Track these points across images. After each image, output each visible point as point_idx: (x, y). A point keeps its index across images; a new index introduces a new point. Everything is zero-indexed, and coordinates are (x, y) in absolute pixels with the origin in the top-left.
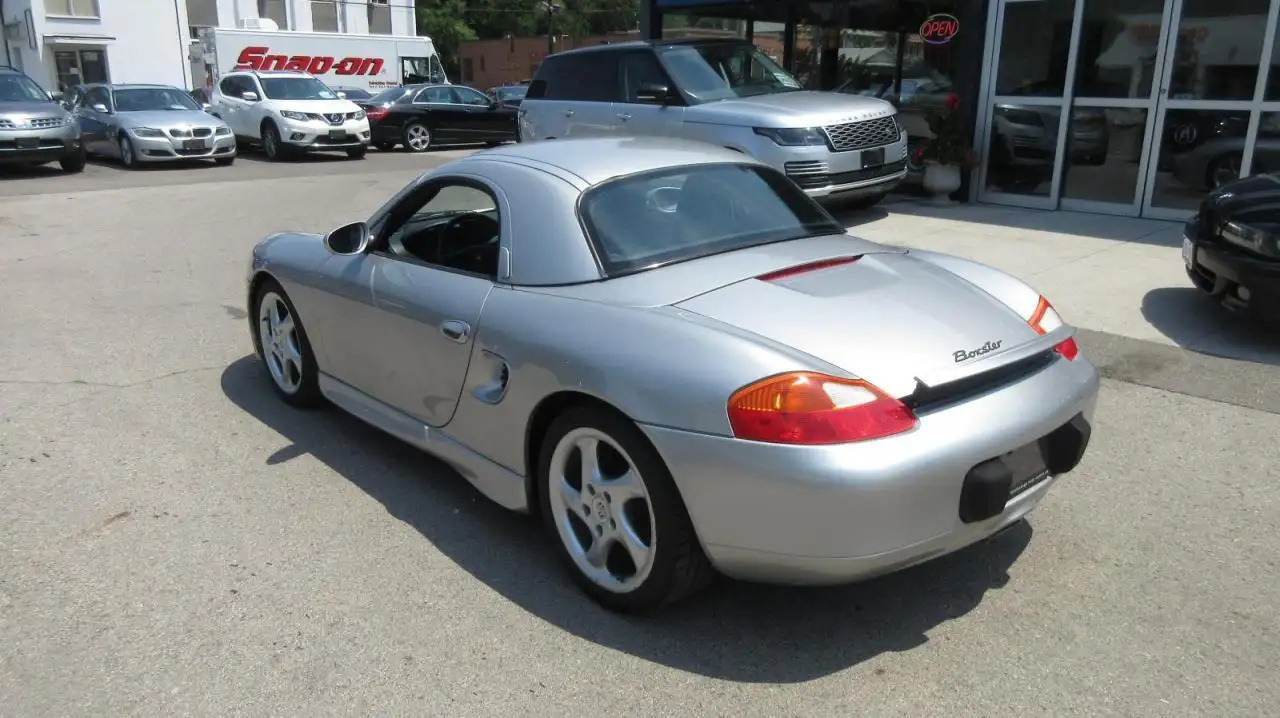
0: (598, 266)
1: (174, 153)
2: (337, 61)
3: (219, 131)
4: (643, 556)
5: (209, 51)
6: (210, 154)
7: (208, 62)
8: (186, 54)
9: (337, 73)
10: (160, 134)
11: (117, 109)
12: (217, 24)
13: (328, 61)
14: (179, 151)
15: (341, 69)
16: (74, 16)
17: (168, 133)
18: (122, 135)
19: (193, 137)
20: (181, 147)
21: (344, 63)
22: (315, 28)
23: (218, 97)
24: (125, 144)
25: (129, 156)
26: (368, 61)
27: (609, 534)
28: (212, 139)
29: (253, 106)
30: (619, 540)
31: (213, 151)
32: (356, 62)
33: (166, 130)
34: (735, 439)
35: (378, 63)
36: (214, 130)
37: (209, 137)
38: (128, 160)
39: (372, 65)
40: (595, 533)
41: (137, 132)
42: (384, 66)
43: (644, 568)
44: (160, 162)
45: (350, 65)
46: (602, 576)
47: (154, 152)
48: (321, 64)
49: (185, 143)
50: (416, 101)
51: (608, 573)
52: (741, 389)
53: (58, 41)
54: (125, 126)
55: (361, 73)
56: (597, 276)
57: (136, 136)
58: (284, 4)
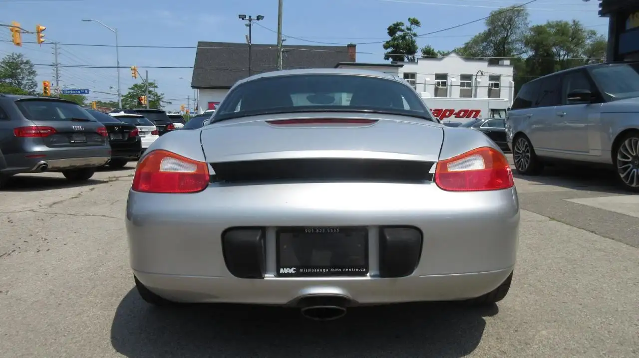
2: (456, 111)
9: (456, 117)
13: (451, 112)
15: (458, 115)
21: (460, 112)
22: (460, 97)
26: (473, 111)
32: (466, 111)
35: (478, 112)
39: (474, 113)
42: (480, 114)
45: (463, 113)
48: (448, 112)
50: (482, 126)
55: (468, 117)
58: (447, 89)
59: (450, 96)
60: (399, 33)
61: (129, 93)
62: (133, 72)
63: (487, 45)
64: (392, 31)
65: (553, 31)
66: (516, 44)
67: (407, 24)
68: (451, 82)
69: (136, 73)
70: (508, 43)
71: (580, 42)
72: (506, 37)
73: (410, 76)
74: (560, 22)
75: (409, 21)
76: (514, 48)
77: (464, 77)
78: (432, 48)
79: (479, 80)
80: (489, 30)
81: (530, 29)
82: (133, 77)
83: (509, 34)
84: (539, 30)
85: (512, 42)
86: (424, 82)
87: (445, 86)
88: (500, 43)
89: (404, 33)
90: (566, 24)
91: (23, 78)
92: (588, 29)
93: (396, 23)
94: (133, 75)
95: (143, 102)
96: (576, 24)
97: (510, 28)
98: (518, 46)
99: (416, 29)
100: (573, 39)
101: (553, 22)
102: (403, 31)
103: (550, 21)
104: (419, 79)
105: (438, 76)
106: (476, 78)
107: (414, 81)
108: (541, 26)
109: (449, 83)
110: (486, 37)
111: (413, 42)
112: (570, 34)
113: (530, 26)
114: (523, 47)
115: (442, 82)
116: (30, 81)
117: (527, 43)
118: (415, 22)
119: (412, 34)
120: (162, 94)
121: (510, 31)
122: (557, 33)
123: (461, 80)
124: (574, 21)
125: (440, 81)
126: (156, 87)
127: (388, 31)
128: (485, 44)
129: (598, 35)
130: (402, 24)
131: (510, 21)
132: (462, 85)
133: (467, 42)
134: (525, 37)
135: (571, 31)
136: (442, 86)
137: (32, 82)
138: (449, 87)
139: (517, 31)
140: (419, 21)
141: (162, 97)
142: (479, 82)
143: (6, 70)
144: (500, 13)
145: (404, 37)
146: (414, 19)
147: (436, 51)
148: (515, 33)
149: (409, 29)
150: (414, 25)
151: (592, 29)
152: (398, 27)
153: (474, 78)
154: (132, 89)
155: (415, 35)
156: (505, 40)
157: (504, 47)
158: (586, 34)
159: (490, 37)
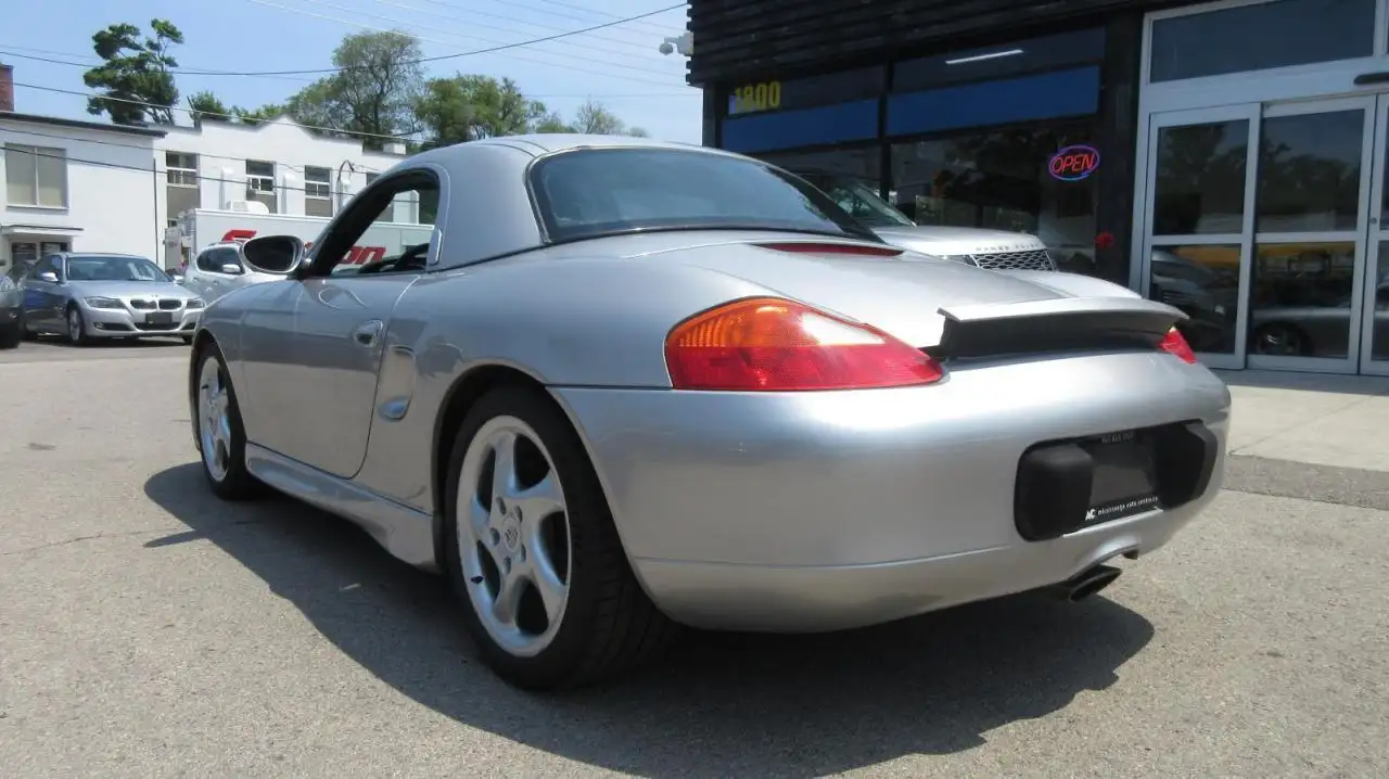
0: (541, 229)
1: (133, 326)
3: (191, 304)
4: (555, 597)
5: (188, 233)
6: (177, 330)
7: (185, 245)
8: (161, 238)
10: (120, 305)
11: (68, 278)
12: (199, 206)
14: (139, 325)
16: (39, 205)
17: (128, 304)
18: (73, 305)
19: (158, 310)
20: (143, 320)
22: (307, 214)
23: (195, 272)
24: (74, 318)
25: (78, 331)
27: (519, 569)
28: (182, 312)
29: (232, 281)
30: (530, 578)
31: (180, 327)
33: (126, 301)
34: (674, 391)
36: (184, 303)
37: (178, 309)
38: (76, 336)
40: (502, 569)
41: (90, 302)
43: (555, 621)
44: (117, 338)
46: (510, 637)
47: (108, 326)
49: (147, 316)
51: (517, 630)
52: (688, 319)
53: (17, 231)
54: (76, 296)
56: (537, 242)
57: (88, 307)
58: (276, 196)
59: (284, 211)
60: (125, 53)
63: (338, 106)
64: (106, 43)
65: (470, 93)
66: (402, 111)
67: (147, 34)
68: (284, 181)
70: (385, 109)
71: (519, 121)
72: (378, 96)
73: (181, 160)
74: (481, 77)
75: (153, 26)
76: (396, 121)
77: (312, 172)
78: (217, 98)
79: (345, 181)
80: (342, 74)
81: (427, 84)
83: (385, 89)
84: (443, 89)
85: (392, 107)
86: (219, 177)
87: (271, 190)
88: (367, 105)
89: (141, 55)
90: (492, 84)
92: (531, 99)
93: (119, 25)
96: (509, 86)
97: (387, 77)
98: (405, 116)
99: (170, 49)
100: (505, 115)
101: (468, 76)
102: (136, 47)
103: (463, 74)
104: (205, 167)
105: (253, 167)
106: (339, 178)
107: (194, 173)
108: (448, 82)
109: (279, 182)
110: (338, 88)
111: (166, 78)
112: (501, 104)
113: (426, 78)
114: (414, 120)
115: (262, 180)
117: (421, 113)
118: (168, 32)
119: (163, 59)
121: (387, 83)
122: (476, 100)
123: (306, 178)
124: (506, 80)
125: (259, 177)
127: (94, 43)
128: (334, 103)
129: (549, 113)
130: (136, 32)
131: (387, 64)
132: (310, 189)
133: (296, 94)
134: (419, 100)
135: (501, 99)
136: (262, 189)
138: (279, 191)
139: (401, 85)
140: (178, 30)
142: (346, 187)
144: (365, 40)
145: (139, 64)
146: (166, 23)
147: (227, 106)
148: (398, 89)
149: (152, 45)
150: (165, 39)
151: (539, 100)
152: (123, 36)
153: (334, 176)
155: (170, 62)
156: (376, 102)
157: (376, 117)
158: (528, 107)
159: (345, 91)
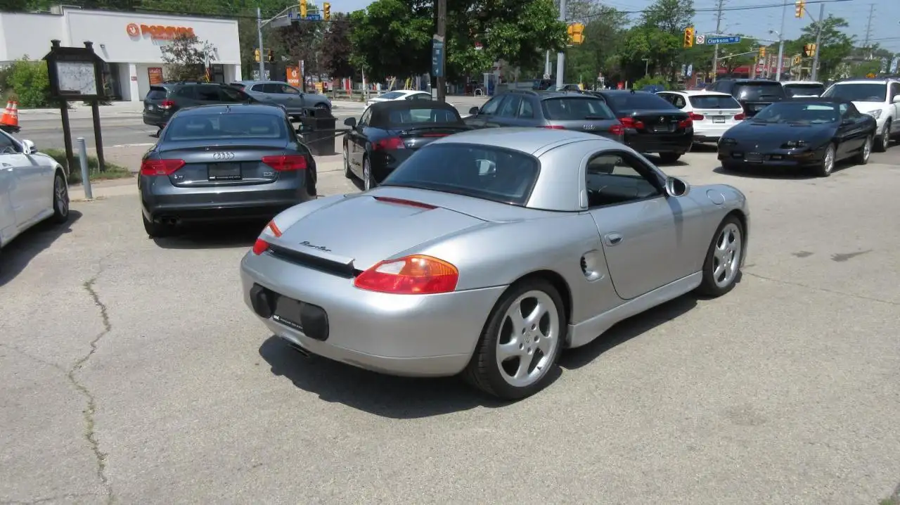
61: (802, 37)
62: (798, 10)
69: (802, 10)
82: (797, 17)
91: (678, 20)
94: (798, 15)
95: (808, 53)
116: (686, 23)
120: (854, 36)
126: (846, 25)
137: (689, 24)
141: (853, 39)
143: (662, 10)
154: (805, 30)
